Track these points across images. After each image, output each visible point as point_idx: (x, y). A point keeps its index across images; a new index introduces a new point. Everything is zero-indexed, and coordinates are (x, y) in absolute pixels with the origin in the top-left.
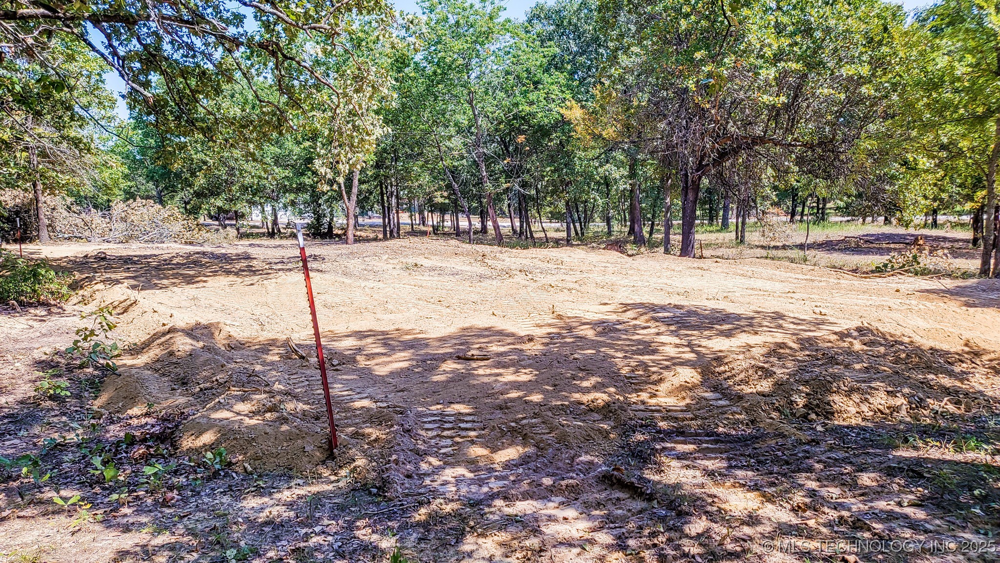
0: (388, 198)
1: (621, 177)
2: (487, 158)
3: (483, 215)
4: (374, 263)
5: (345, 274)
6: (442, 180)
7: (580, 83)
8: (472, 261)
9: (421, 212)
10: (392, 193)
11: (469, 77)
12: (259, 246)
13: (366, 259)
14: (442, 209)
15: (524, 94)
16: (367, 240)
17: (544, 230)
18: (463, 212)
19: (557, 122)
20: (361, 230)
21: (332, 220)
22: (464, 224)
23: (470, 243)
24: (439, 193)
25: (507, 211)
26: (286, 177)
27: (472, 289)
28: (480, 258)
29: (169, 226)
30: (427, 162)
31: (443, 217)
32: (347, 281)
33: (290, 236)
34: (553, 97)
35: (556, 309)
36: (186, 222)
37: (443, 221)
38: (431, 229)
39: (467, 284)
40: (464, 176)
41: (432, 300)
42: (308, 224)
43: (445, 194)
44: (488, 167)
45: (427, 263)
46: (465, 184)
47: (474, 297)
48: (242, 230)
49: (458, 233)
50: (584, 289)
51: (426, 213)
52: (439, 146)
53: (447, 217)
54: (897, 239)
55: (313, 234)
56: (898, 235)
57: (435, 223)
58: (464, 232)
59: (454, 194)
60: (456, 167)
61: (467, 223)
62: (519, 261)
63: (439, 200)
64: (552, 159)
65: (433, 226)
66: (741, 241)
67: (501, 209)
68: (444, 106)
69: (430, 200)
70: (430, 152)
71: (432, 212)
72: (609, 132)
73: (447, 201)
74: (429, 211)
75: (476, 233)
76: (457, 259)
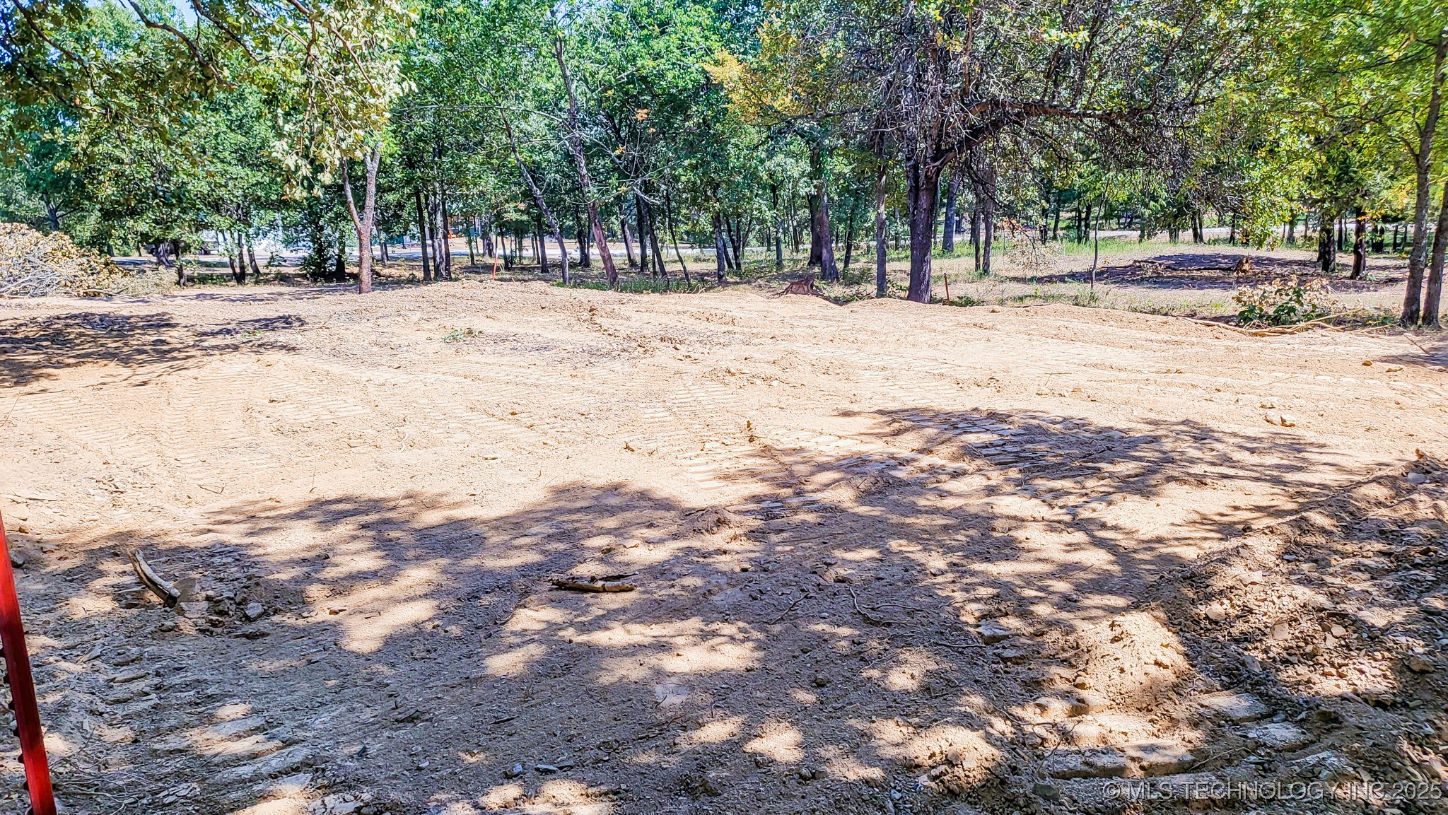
0: (430, 215)
1: (802, 175)
2: (585, 148)
3: (583, 238)
4: (396, 329)
5: (335, 353)
6: (515, 184)
7: (733, 25)
8: (573, 321)
9: (485, 236)
10: (436, 206)
11: (553, 13)
12: (212, 297)
13: (381, 321)
14: (518, 230)
15: (645, 40)
16: (398, 283)
17: (681, 260)
18: (552, 234)
19: (698, 88)
20: (390, 267)
21: (342, 251)
22: (553, 251)
23: (563, 285)
24: (512, 205)
25: (619, 232)
26: (258, 183)
27: (576, 382)
28: (586, 315)
29: (55, 267)
30: (489, 155)
31: (520, 243)
32: (336, 368)
33: (275, 279)
34: (693, 45)
35: (757, 431)
36: (84, 260)
37: (521, 250)
38: (502, 262)
39: (567, 368)
40: (551, 176)
41: (498, 412)
42: (305, 258)
43: (522, 206)
44: (589, 162)
45: (490, 327)
46: (552, 190)
47: (581, 401)
48: (187, 272)
49: (544, 268)
50: (791, 376)
51: (493, 238)
52: (508, 129)
53: (527, 242)
54: (1207, 263)
55: (313, 275)
56: (1204, 257)
57: (508, 252)
58: (555, 265)
59: (536, 205)
60: (538, 165)
61: (559, 252)
62: (655, 319)
63: (512, 216)
64: (691, 148)
65: (505, 257)
66: (985, 271)
67: (610, 230)
68: (515, 62)
69: (499, 216)
70: (497, 140)
71: (502, 234)
72: (783, 102)
73: (525, 217)
74: (498, 235)
75: (573, 266)
76: (545, 318)
